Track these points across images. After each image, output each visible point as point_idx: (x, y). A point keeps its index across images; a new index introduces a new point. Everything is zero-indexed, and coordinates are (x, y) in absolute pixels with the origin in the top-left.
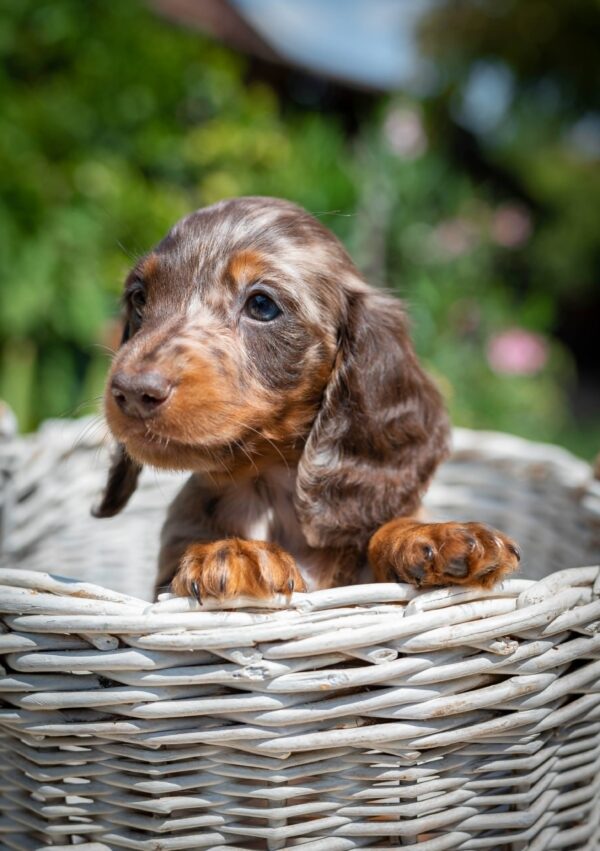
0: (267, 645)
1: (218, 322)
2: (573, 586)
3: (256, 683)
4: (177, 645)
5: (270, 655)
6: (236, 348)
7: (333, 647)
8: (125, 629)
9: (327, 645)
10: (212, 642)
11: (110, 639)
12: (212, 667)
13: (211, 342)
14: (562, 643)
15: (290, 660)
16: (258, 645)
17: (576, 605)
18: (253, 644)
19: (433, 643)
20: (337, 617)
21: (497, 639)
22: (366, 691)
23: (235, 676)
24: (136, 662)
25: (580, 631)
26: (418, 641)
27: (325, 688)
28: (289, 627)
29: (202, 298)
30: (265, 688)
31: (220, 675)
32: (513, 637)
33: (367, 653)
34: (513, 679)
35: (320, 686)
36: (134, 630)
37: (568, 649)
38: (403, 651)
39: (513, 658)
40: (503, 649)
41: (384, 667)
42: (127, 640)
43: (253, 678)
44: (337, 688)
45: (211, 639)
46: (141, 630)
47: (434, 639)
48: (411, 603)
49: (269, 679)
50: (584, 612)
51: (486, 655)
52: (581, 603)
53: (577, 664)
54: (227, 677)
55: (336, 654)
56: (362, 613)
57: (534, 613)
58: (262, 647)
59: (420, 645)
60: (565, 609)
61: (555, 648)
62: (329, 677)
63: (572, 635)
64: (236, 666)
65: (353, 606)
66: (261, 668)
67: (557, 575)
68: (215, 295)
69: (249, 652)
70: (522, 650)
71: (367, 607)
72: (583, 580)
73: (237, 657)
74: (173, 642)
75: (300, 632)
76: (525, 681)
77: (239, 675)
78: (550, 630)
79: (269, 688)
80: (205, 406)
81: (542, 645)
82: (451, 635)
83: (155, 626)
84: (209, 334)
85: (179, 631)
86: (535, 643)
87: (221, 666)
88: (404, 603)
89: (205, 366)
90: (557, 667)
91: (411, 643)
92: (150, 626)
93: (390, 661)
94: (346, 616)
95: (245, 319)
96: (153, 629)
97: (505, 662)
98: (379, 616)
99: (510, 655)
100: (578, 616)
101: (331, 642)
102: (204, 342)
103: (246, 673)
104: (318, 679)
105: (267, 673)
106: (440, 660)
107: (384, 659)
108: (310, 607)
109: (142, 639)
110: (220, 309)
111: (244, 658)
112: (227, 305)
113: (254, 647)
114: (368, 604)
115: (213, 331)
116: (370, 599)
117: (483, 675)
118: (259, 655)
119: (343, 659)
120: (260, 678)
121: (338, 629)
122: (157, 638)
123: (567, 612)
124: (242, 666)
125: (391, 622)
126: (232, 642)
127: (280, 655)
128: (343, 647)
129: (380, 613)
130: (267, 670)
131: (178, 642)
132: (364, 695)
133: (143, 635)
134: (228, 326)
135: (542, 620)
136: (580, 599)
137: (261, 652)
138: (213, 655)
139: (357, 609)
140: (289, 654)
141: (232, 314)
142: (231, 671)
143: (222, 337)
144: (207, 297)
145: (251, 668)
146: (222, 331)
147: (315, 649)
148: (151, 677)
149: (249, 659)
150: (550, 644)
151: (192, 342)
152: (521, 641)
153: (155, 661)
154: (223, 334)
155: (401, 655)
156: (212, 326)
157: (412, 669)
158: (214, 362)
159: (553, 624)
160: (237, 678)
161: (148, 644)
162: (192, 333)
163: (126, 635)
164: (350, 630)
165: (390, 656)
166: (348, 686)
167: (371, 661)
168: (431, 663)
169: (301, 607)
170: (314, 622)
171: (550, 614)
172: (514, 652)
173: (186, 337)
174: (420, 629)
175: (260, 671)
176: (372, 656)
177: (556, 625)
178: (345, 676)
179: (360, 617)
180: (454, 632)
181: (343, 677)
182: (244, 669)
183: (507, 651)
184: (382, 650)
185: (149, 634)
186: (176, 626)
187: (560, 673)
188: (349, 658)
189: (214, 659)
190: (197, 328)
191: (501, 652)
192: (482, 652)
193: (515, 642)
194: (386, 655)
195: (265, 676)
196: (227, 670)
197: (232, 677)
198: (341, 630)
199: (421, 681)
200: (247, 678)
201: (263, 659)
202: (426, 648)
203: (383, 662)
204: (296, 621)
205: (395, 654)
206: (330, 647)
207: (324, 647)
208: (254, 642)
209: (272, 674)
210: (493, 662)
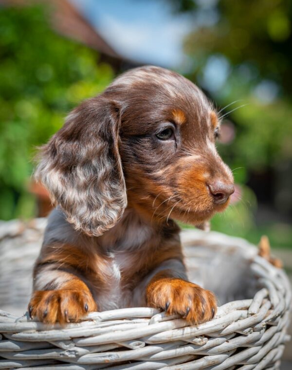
0: (77, 339)
2: (237, 310)
3: (72, 358)
4: (31, 338)
5: (79, 344)
7: (111, 340)
8: (4, 330)
10: (49, 337)
12: (46, 350)
14: (231, 339)
15: (90, 347)
16: (73, 339)
17: (239, 319)
18: (70, 339)
19: (163, 339)
20: (114, 325)
21: (197, 337)
22: (129, 363)
23: (61, 355)
24: (10, 347)
25: (241, 333)
26: (155, 338)
27: (107, 362)
28: (88, 330)
30: (76, 361)
31: (53, 354)
32: (206, 336)
33: (129, 343)
34: (205, 357)
35: (105, 361)
36: (9, 331)
37: (234, 342)
38: (147, 342)
39: (205, 347)
40: (200, 342)
41: (138, 351)
42: (6, 336)
43: (70, 356)
44: (113, 361)
45: (48, 336)
46: (13, 330)
47: (164, 337)
48: (152, 318)
49: (78, 356)
50: (243, 323)
51: (191, 345)
52: (241, 318)
53: (240, 350)
54: (56, 355)
55: (113, 344)
56: (127, 323)
57: (216, 324)
58: (75, 340)
59: (157, 340)
60: (233, 321)
61: (227, 341)
62: (109, 356)
64: (61, 350)
65: (122, 319)
66: (74, 351)
67: (229, 304)
69: (68, 342)
70: (210, 343)
71: (130, 320)
72: (243, 307)
73: (62, 345)
74: (29, 337)
75: (94, 332)
76: (212, 358)
77: (63, 355)
78: (224, 332)
79: (78, 361)
81: (220, 340)
82: (173, 335)
83: (20, 329)
85: (32, 331)
86: (217, 339)
87: (53, 350)
88: (149, 318)
90: (229, 351)
91: (151, 339)
92: (17, 329)
93: (141, 347)
94: (118, 324)
96: (19, 330)
97: (201, 348)
98: (135, 324)
99: (203, 345)
100: (239, 325)
103: (67, 353)
104: (104, 357)
105: (77, 353)
106: (167, 347)
107: (138, 347)
108: (100, 320)
109: (17, 335)
111: (65, 346)
113: (70, 340)
114: (130, 318)
116: (132, 316)
117: (190, 355)
118: (73, 344)
119: (117, 347)
120: (74, 356)
121: (114, 331)
122: (22, 334)
123: (234, 323)
124: (64, 350)
125: (142, 328)
126: (59, 337)
127: (83, 344)
128: (116, 340)
129: (137, 323)
130: (77, 352)
131: (32, 337)
132: (128, 365)
133: (14, 333)
135: (220, 327)
136: (241, 316)
137: (74, 343)
138: (50, 344)
139: (125, 321)
140: (88, 344)
142: (59, 352)
145: (69, 351)
147: (102, 341)
148: (18, 355)
149: (68, 346)
150: (225, 339)
152: (209, 338)
153: (20, 347)
155: (147, 345)
157: (152, 352)
159: (226, 329)
160: (62, 356)
161: (16, 338)
163: (6, 333)
164: (120, 332)
165: (141, 345)
166: (119, 361)
167: (131, 348)
168: (162, 349)
169: (95, 320)
170: (102, 327)
171: (224, 324)
172: (206, 344)
174: (157, 331)
175: (74, 353)
176: (132, 345)
177: (228, 329)
178: (118, 355)
179: (126, 325)
180: (174, 333)
181: (116, 356)
182: (65, 351)
183: (202, 343)
184: (137, 342)
185: (17, 333)
186: (30, 329)
187: (231, 354)
188: (120, 346)
189: (50, 346)
191: (199, 344)
192: (189, 344)
193: (206, 339)
194: (139, 344)
195: (76, 355)
196: (57, 352)
197: (59, 355)
198: (116, 332)
199: (157, 358)
200: (67, 356)
201: (75, 346)
202: (159, 341)
203: (137, 348)
204: (93, 327)
205: (144, 344)
206: (109, 340)
207: (106, 340)
208: (70, 337)
209: (80, 354)
210: (195, 349)
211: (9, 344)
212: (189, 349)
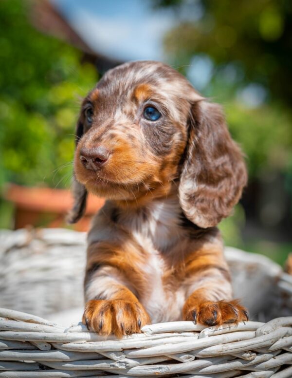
0: (128, 351)
1: (130, 121)
2: (283, 326)
3: (122, 370)
4: (82, 349)
5: (129, 356)
6: (140, 134)
7: (162, 352)
8: (55, 340)
9: (159, 351)
10: (100, 348)
11: (47, 345)
12: (99, 361)
13: (127, 131)
14: (277, 355)
15: (140, 359)
16: (124, 351)
17: (285, 336)
18: (122, 350)
19: (213, 353)
20: (165, 338)
21: (246, 352)
22: (177, 376)
23: (111, 366)
24: (60, 357)
25: (287, 350)
26: (206, 351)
27: (157, 374)
28: (140, 342)
29: (122, 110)
30: (126, 373)
31: (103, 365)
32: (253, 351)
33: (179, 357)
34: (252, 373)
35: (155, 373)
36: (59, 340)
37: (281, 359)
38: (197, 356)
39: (253, 362)
40: (249, 357)
41: (188, 364)
42: (55, 346)
43: (120, 367)
44: (163, 374)
45: (100, 346)
46: (63, 340)
47: (214, 350)
48: (201, 332)
49: (129, 368)
50: (289, 340)
51: (239, 360)
52: (287, 335)
53: (284, 367)
54: (107, 366)
55: (163, 356)
56: (177, 336)
57: (265, 339)
58: (126, 352)
59: (206, 354)
60: (280, 338)
61: (274, 358)
62: (160, 368)
63: (283, 351)
64: (112, 361)
65: (172, 332)
66: (125, 362)
67: (275, 320)
68: (128, 107)
69: (119, 354)
70: (258, 358)
71: (179, 333)
72: (288, 324)
73: (113, 356)
74: (80, 347)
75: (145, 344)
76: (259, 374)
77: (113, 366)
78: (272, 348)
79: (128, 373)
80: (125, 163)
81: (268, 356)
82: (223, 349)
83: (71, 339)
84: (126, 128)
85: (83, 342)
86: (265, 355)
87: (104, 361)
88: (199, 332)
89: (125, 143)
90: (274, 368)
91: (201, 352)
92: (68, 339)
93: (191, 361)
94: (169, 337)
95: (143, 120)
96: (70, 340)
97: (249, 364)
98: (185, 338)
99: (252, 360)
100: (286, 342)
101: (161, 350)
102: (124, 132)
103: (117, 365)
104: (154, 369)
105: (127, 365)
106: (216, 362)
108: (151, 332)
109: (64, 345)
110: (131, 115)
111: (116, 357)
112: (134, 112)
113: (121, 351)
114: (179, 332)
115: (128, 126)
116: (181, 329)
117: (237, 370)
118: (124, 356)
119: (166, 359)
120: (124, 367)
121: (165, 344)
122: (72, 345)
123: (281, 339)
124: (115, 361)
125: (192, 341)
126: (111, 348)
127: (134, 356)
128: (167, 353)
129: (186, 336)
130: (127, 364)
131: (83, 347)
133: (64, 343)
134: (135, 123)
135: (269, 343)
136: (287, 333)
137: (125, 354)
138: (100, 355)
139: (174, 334)
140: (139, 356)
141: (136, 117)
142: (109, 363)
143: (132, 129)
144: (124, 109)
145: (120, 362)
146: (132, 126)
147: (153, 353)
148: (67, 365)
149: (119, 357)
150: (272, 355)
151: (118, 132)
152: (257, 353)
153: (70, 357)
154: (133, 127)
155: (196, 359)
156: (127, 123)
157: (202, 366)
158: (129, 141)
159: (274, 345)
161: (67, 348)
162: (118, 127)
163: (55, 343)
164: (171, 344)
165: (191, 359)
166: (168, 373)
167: (181, 361)
168: (211, 363)
169: (146, 332)
170: (153, 340)
171: (273, 340)
172: (254, 359)
173: (115, 129)
174: (207, 345)
175: (124, 364)
176: (182, 358)
177: (275, 346)
178: (168, 368)
179: (176, 338)
180: (224, 347)
181: (166, 368)
182: (116, 362)
183: (250, 358)
184: (187, 356)
185: (67, 343)
186: (81, 339)
187: (276, 370)
188: (170, 359)
189: (101, 357)
190: (120, 125)
191: (248, 359)
192: (237, 359)
193: (255, 354)
194: (189, 358)
195: (126, 367)
196: (107, 363)
197: (109, 366)
198: (166, 344)
199: (207, 372)
200: (117, 367)
201: (126, 358)
202: (209, 355)
203: (187, 361)
204: (144, 339)
205: (193, 357)
206: (160, 352)
207: (157, 353)
208: (122, 348)
209: (131, 366)
210: (243, 364)
211: (58, 354)
212: (237, 364)
